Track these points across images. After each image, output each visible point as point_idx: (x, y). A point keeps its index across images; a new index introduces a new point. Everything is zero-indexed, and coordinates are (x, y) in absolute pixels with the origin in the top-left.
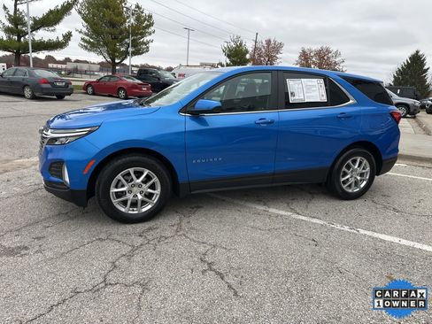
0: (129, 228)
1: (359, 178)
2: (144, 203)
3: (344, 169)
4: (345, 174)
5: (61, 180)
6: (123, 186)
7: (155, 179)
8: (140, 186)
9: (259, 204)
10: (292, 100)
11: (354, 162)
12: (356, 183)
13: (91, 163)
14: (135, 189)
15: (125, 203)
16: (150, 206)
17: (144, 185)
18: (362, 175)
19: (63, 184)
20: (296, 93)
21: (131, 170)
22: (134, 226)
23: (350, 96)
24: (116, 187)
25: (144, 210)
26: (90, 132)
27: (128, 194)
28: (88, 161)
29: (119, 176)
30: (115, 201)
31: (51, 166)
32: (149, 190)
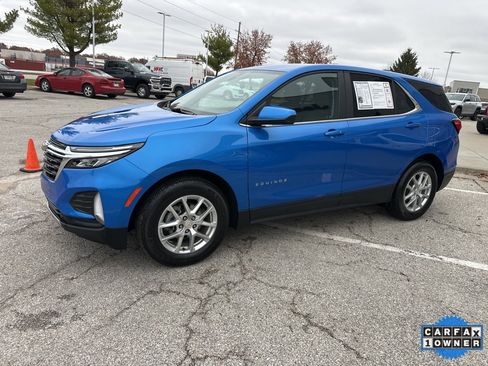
0: (181, 273)
1: (421, 196)
2: (197, 239)
3: (408, 186)
4: (408, 192)
5: (90, 216)
6: (173, 219)
7: (211, 209)
8: (193, 218)
9: (317, 230)
10: (360, 106)
11: (418, 177)
12: (419, 201)
13: (136, 192)
14: (188, 222)
15: (174, 241)
16: (204, 243)
17: (197, 217)
18: (423, 192)
19: (96, 220)
20: (364, 99)
21: (184, 199)
22: (186, 269)
23: (415, 102)
24: (164, 221)
25: (197, 248)
26: (133, 151)
27: (178, 230)
28: (133, 189)
29: (170, 208)
30: (163, 240)
31: (74, 197)
32: (205, 223)
